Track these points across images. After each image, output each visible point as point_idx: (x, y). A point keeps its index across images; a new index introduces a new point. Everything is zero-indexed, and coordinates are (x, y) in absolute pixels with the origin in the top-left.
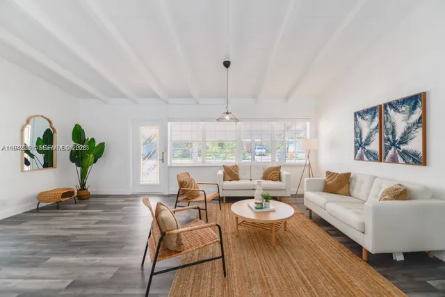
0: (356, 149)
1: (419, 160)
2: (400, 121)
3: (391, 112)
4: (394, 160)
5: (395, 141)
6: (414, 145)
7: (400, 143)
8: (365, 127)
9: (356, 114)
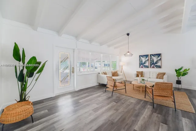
0: (140, 65)
1: (160, 67)
2: (155, 59)
3: (152, 57)
4: (153, 67)
5: (153, 63)
6: (159, 64)
7: (155, 64)
8: (144, 60)
9: (140, 56)
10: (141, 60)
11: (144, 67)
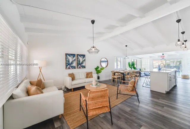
2: (81, 59)
3: (79, 57)
4: (80, 68)
7: (81, 64)
8: (71, 59)
9: (66, 54)
10: (67, 59)
11: (71, 68)
